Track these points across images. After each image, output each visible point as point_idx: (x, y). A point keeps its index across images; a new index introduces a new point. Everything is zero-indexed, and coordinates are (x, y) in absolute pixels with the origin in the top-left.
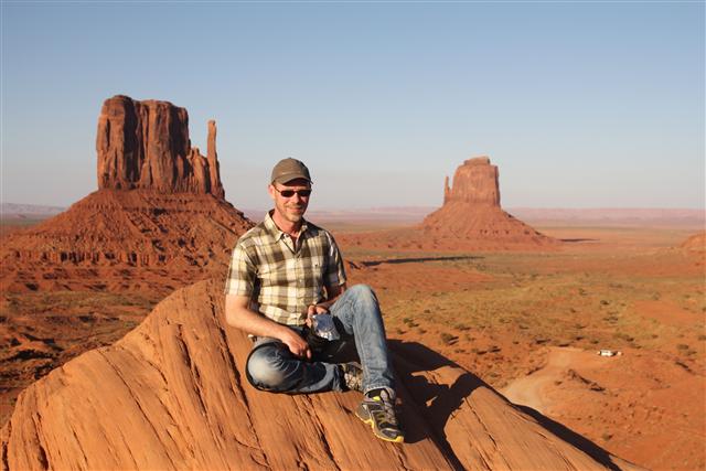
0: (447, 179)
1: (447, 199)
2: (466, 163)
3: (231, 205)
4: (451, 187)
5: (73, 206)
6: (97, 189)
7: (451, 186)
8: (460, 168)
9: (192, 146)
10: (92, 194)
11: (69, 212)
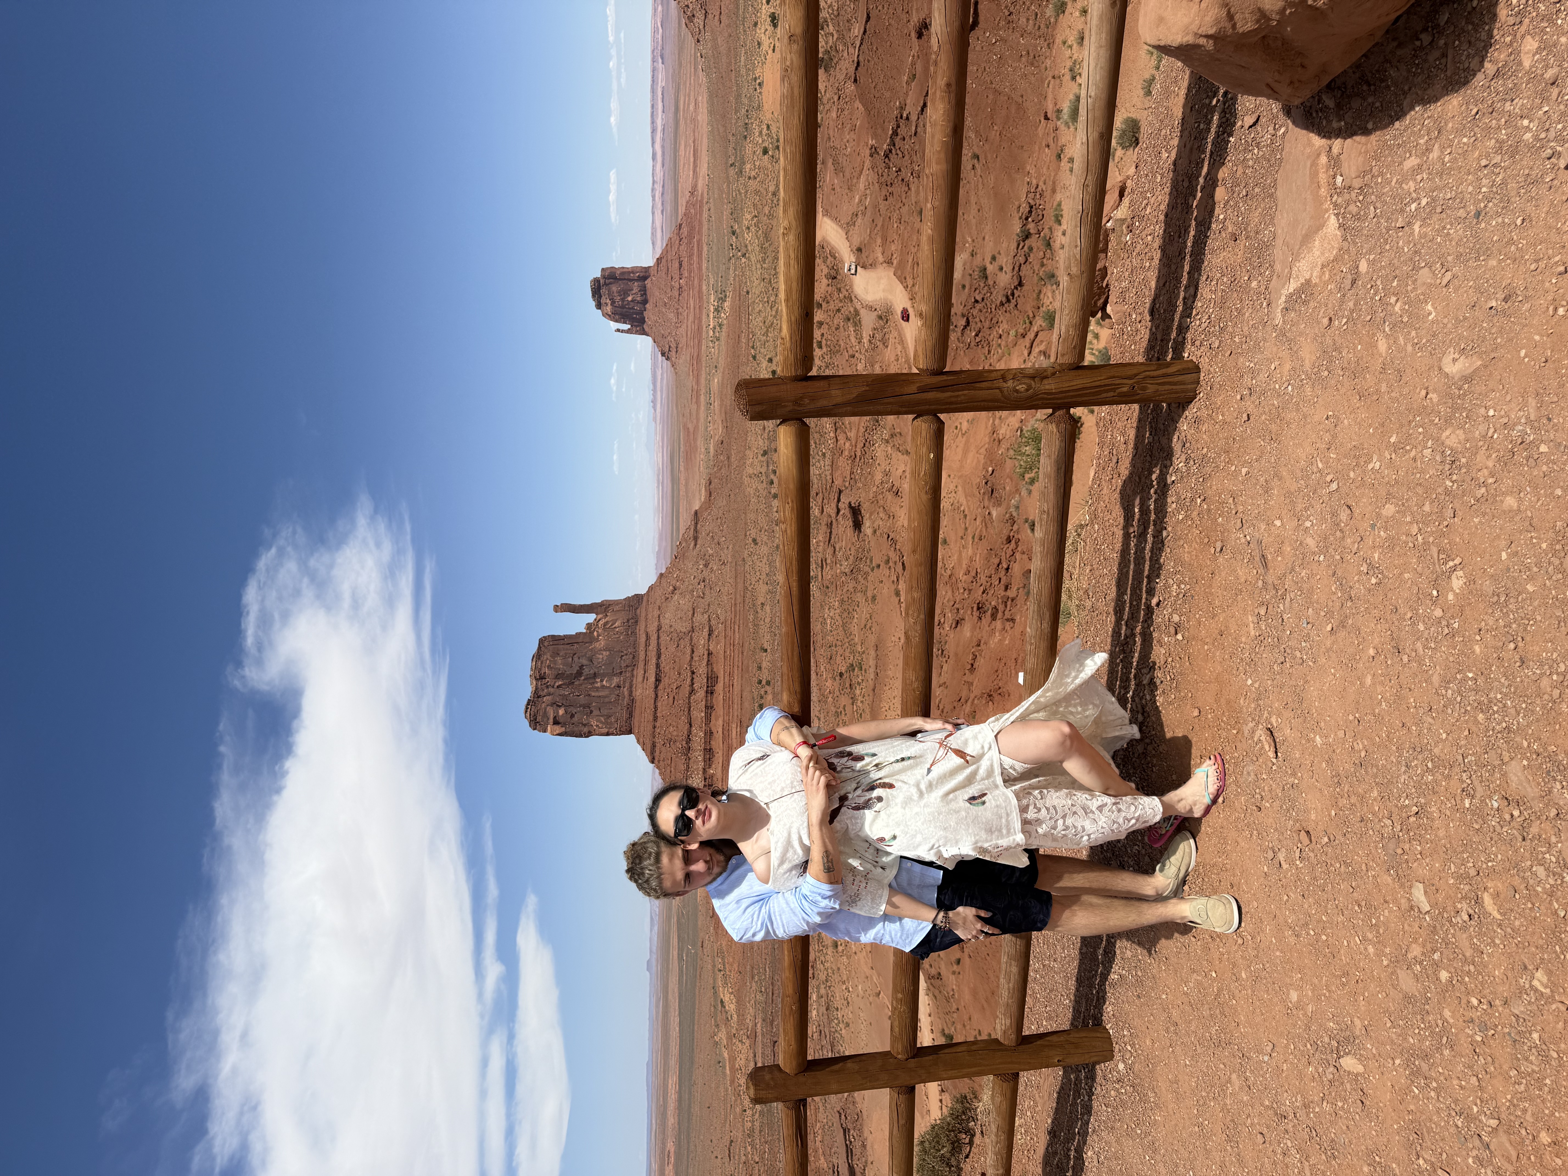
0: (618, 330)
1: (644, 333)
2: (599, 306)
3: (651, 588)
4: (629, 326)
5: (652, 761)
6: (632, 737)
7: (627, 327)
8: (605, 315)
9: (585, 631)
10: (638, 741)
11: (658, 768)
